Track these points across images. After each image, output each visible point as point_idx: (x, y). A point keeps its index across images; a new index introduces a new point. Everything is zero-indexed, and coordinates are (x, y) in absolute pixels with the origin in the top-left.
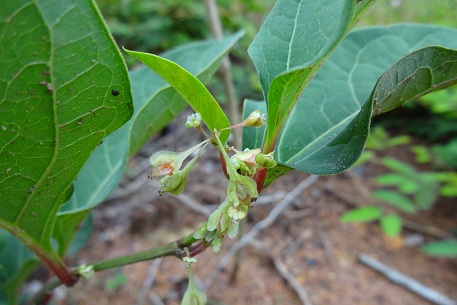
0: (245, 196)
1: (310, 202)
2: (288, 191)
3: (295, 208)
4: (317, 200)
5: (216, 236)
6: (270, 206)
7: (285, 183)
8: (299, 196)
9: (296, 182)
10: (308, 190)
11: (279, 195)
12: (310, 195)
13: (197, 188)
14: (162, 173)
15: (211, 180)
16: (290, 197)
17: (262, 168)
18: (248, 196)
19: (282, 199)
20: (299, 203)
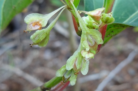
0: (93, 43)
1: (127, 78)
2: (110, 70)
3: (117, 83)
4: (132, 77)
5: (72, 74)
6: (97, 82)
7: (108, 65)
8: (119, 74)
9: (116, 63)
10: (125, 69)
11: (104, 73)
12: (128, 73)
13: (39, 70)
14: (34, 29)
15: (50, 64)
16: (112, 74)
17: (104, 24)
18: (96, 43)
19: (106, 76)
20: (119, 79)
